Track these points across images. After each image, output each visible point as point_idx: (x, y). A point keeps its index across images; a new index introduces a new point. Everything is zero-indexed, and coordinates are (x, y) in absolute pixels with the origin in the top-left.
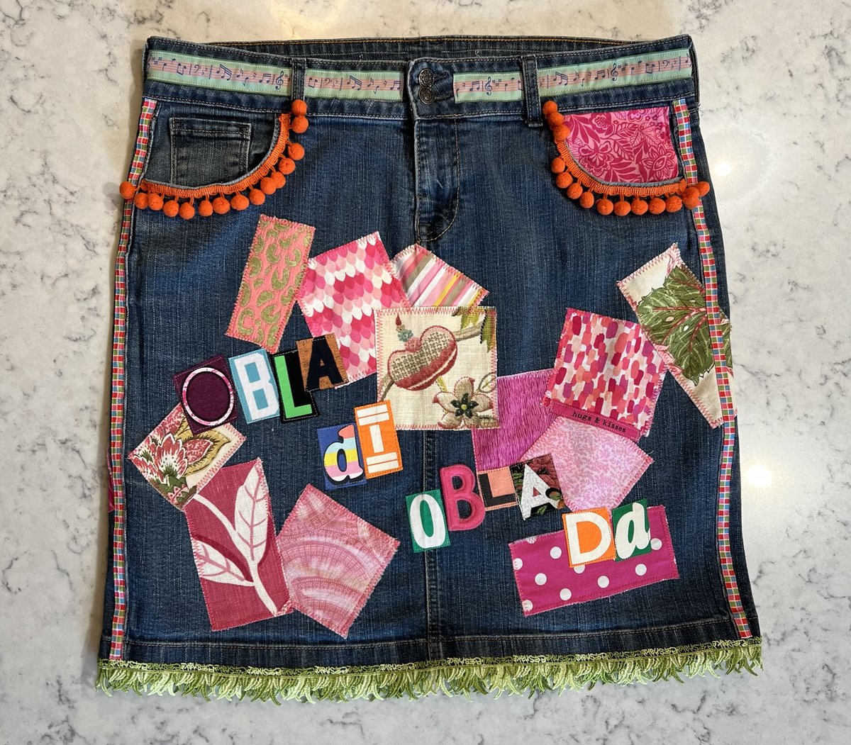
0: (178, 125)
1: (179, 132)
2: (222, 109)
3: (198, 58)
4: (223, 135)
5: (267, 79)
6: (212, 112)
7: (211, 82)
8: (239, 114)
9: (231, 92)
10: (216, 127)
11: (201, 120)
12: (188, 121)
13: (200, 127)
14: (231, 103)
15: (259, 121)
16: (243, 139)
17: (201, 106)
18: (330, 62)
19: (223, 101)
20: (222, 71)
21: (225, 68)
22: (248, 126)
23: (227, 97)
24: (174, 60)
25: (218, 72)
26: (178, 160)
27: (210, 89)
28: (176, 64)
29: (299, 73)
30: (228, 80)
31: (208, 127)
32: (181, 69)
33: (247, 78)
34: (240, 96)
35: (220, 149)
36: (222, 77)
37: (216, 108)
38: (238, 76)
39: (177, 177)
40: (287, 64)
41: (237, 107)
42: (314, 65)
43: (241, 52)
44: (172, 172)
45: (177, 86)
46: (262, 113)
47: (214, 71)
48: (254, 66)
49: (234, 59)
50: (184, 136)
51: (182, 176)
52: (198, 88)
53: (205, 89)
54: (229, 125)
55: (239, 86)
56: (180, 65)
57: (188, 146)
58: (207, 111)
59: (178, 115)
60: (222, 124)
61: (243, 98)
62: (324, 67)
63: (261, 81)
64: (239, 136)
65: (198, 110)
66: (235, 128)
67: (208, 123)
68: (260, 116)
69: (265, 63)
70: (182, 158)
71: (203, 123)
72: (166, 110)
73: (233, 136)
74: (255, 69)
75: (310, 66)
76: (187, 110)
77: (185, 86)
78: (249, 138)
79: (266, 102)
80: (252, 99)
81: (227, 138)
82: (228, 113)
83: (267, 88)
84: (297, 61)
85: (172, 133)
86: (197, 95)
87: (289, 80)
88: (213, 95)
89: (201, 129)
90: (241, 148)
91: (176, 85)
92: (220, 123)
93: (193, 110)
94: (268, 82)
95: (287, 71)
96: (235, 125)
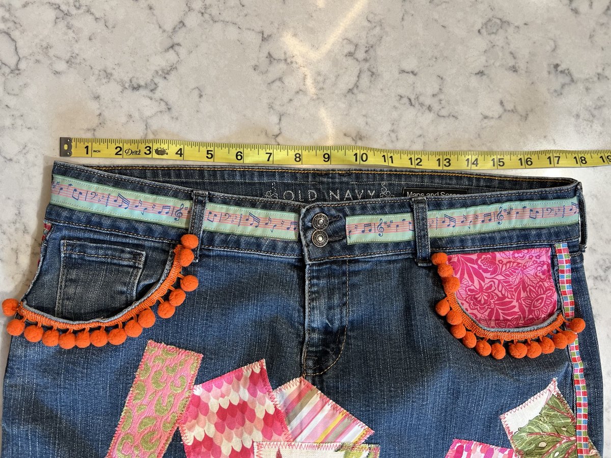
0: (70, 248)
1: (70, 254)
2: (118, 236)
3: (95, 186)
4: (115, 261)
5: (167, 210)
6: (108, 238)
7: (108, 210)
8: (136, 242)
9: (128, 221)
10: (110, 252)
11: (95, 245)
12: (80, 245)
13: (93, 252)
14: (128, 230)
15: (155, 249)
16: (134, 267)
17: (96, 232)
18: (232, 197)
19: (119, 229)
20: (120, 200)
21: (123, 198)
22: (142, 255)
23: (123, 225)
24: (70, 185)
25: (115, 201)
26: (66, 281)
27: (106, 216)
28: (72, 189)
29: (199, 207)
30: (126, 208)
31: (101, 252)
32: (76, 194)
33: (146, 209)
34: (137, 225)
35: (111, 274)
36: (120, 206)
37: (111, 235)
38: (136, 206)
39: (63, 300)
40: (188, 197)
41: (133, 235)
42: (216, 200)
43: (142, 183)
44: (58, 293)
45: (71, 211)
46: (159, 242)
47: (111, 199)
48: (154, 197)
49: (134, 189)
50: (75, 258)
51: (68, 299)
52: (93, 214)
53: (101, 216)
54: (123, 251)
55: (136, 214)
56: (75, 190)
57: (78, 268)
58: (102, 238)
59: (70, 238)
60: (115, 250)
61: (141, 227)
62: (225, 202)
63: (160, 213)
64: (131, 263)
65: (92, 236)
66: (128, 256)
67: (102, 248)
68: (156, 245)
69: (166, 195)
70: (71, 280)
71: (96, 248)
72: (58, 233)
73: (125, 263)
74: (155, 200)
75: (211, 199)
76: (81, 235)
77: (80, 211)
78: (141, 266)
79: (164, 232)
80: (150, 228)
81: (119, 265)
82: (124, 240)
83: (166, 219)
84: (198, 195)
85: (63, 255)
86: (92, 221)
87: (189, 212)
88: (108, 222)
89: (93, 254)
90: (132, 276)
91: (70, 209)
92: (114, 248)
93: (87, 235)
94: (167, 213)
95: (187, 204)
96: (129, 253)
